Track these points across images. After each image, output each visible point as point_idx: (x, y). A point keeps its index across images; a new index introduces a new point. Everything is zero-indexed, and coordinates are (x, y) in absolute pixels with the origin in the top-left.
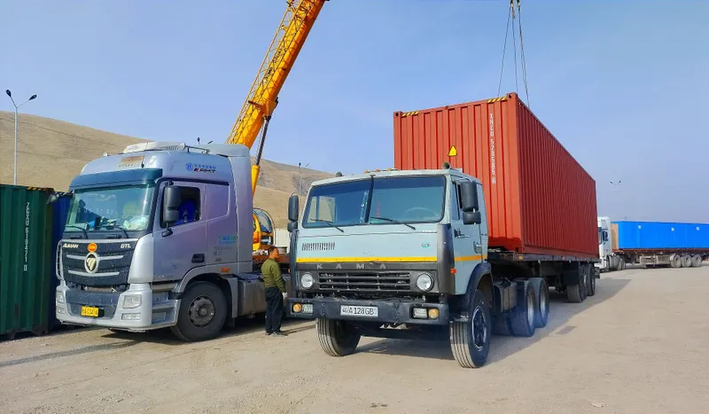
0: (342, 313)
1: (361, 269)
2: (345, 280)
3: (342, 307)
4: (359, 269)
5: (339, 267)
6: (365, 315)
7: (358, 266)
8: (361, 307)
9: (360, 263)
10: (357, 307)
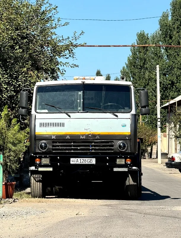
0: (71, 163)
1: (84, 139)
2: (71, 146)
3: (71, 159)
4: (81, 139)
5: (68, 137)
6: (87, 163)
7: (81, 137)
8: (84, 159)
9: (83, 135)
10: (82, 159)
